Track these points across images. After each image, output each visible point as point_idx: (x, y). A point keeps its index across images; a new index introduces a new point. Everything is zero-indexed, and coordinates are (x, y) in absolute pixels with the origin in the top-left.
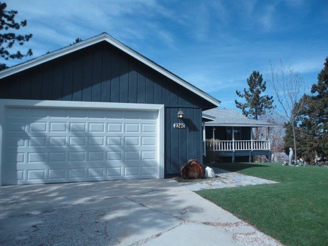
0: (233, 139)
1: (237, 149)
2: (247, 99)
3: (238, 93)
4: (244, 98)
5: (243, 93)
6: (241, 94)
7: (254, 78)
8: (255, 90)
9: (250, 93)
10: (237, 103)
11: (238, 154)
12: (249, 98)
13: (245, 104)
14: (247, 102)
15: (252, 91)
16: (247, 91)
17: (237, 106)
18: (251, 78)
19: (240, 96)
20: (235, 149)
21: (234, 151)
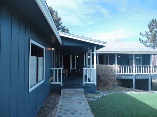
0: (134, 65)
1: (138, 72)
2: (148, 37)
3: (141, 34)
4: (145, 37)
5: (144, 34)
6: (143, 34)
7: (152, 24)
8: (153, 31)
9: (150, 33)
10: (140, 40)
11: (138, 77)
12: (149, 37)
13: (146, 41)
14: (147, 39)
15: (151, 32)
16: (147, 32)
17: (141, 42)
18: (151, 24)
19: (143, 36)
20: (135, 72)
21: (134, 74)
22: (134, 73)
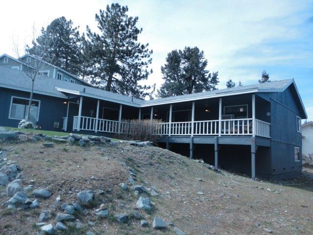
21: (192, 136)
22: (192, 134)
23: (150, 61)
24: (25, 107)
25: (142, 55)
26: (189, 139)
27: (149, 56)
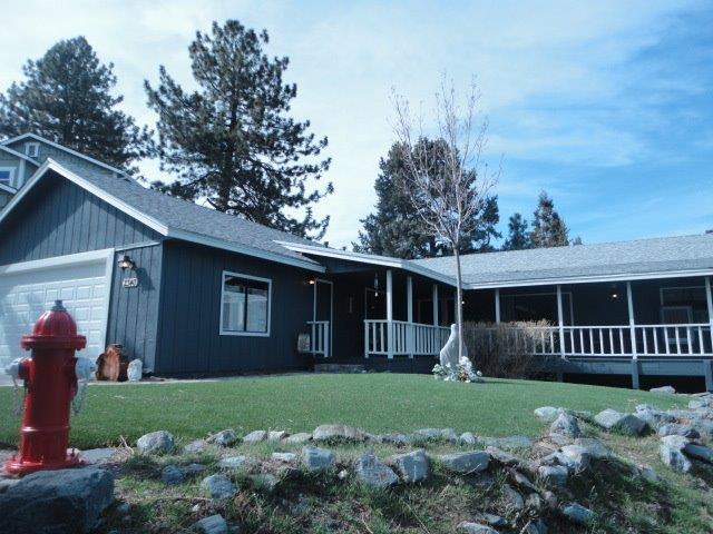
1: (651, 351)
20: (641, 350)
21: (635, 358)
22: (635, 354)
23: (326, 164)
24: (246, 297)
25: (303, 148)
26: (629, 365)
27: (318, 152)
